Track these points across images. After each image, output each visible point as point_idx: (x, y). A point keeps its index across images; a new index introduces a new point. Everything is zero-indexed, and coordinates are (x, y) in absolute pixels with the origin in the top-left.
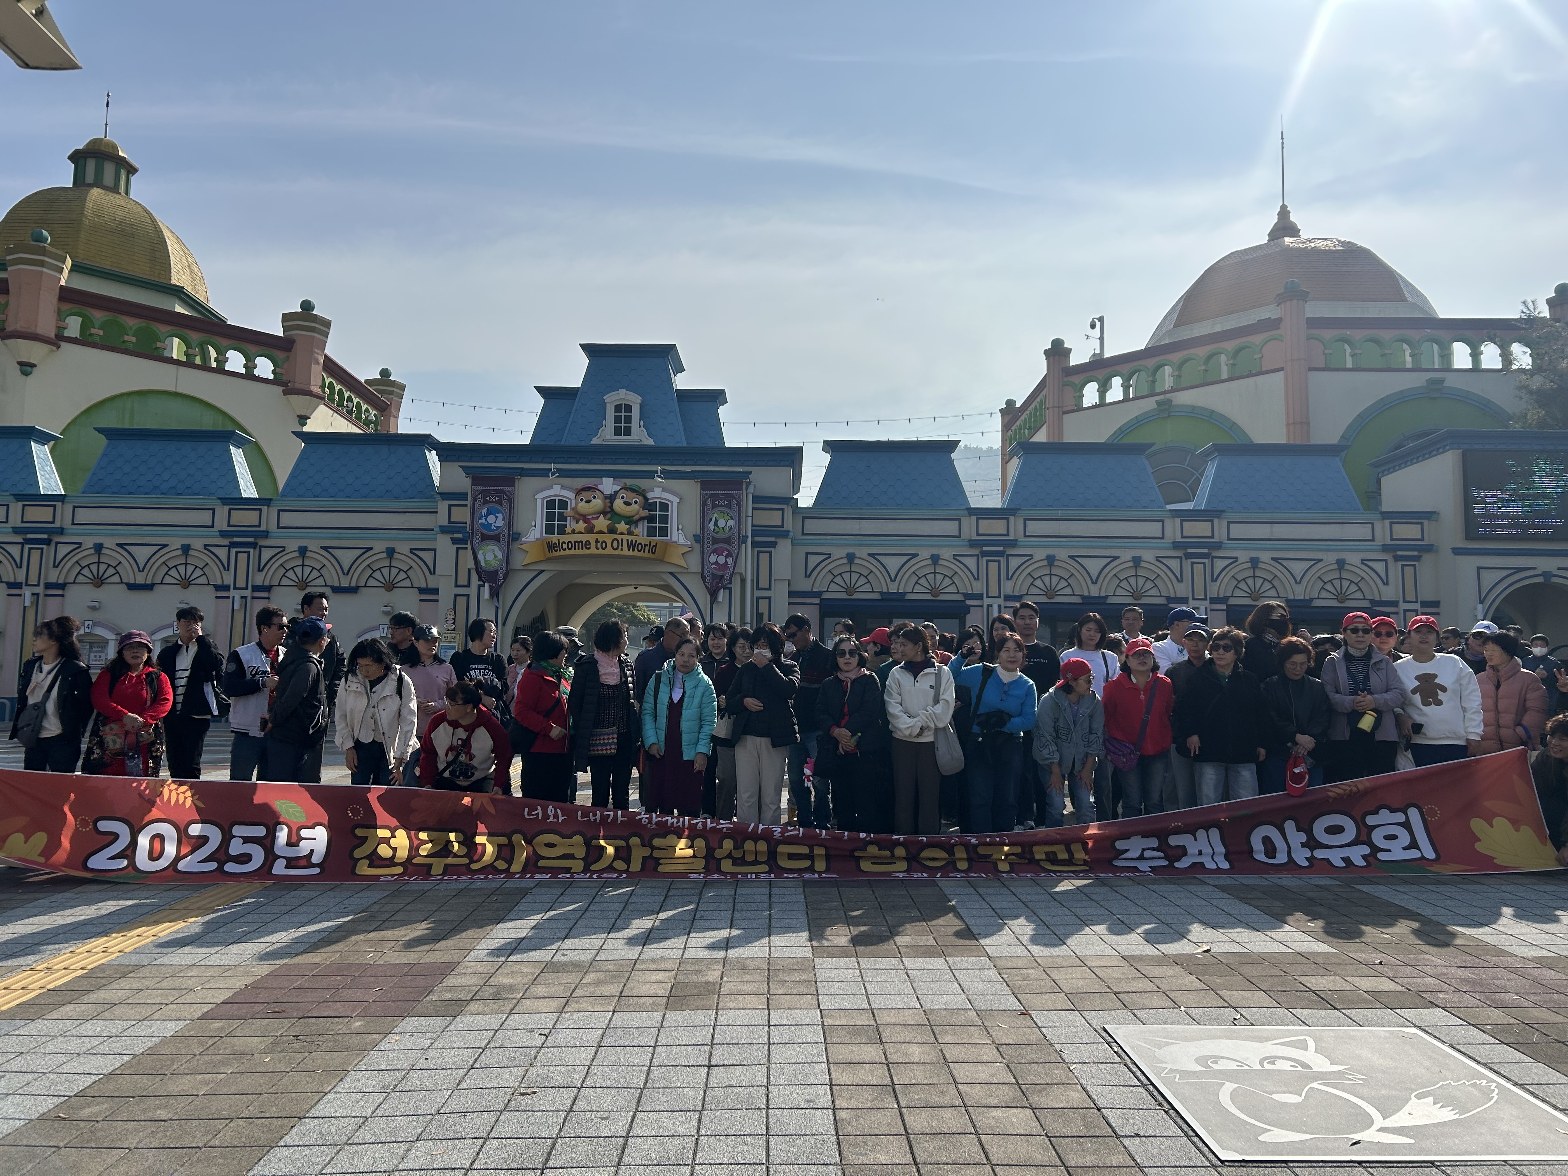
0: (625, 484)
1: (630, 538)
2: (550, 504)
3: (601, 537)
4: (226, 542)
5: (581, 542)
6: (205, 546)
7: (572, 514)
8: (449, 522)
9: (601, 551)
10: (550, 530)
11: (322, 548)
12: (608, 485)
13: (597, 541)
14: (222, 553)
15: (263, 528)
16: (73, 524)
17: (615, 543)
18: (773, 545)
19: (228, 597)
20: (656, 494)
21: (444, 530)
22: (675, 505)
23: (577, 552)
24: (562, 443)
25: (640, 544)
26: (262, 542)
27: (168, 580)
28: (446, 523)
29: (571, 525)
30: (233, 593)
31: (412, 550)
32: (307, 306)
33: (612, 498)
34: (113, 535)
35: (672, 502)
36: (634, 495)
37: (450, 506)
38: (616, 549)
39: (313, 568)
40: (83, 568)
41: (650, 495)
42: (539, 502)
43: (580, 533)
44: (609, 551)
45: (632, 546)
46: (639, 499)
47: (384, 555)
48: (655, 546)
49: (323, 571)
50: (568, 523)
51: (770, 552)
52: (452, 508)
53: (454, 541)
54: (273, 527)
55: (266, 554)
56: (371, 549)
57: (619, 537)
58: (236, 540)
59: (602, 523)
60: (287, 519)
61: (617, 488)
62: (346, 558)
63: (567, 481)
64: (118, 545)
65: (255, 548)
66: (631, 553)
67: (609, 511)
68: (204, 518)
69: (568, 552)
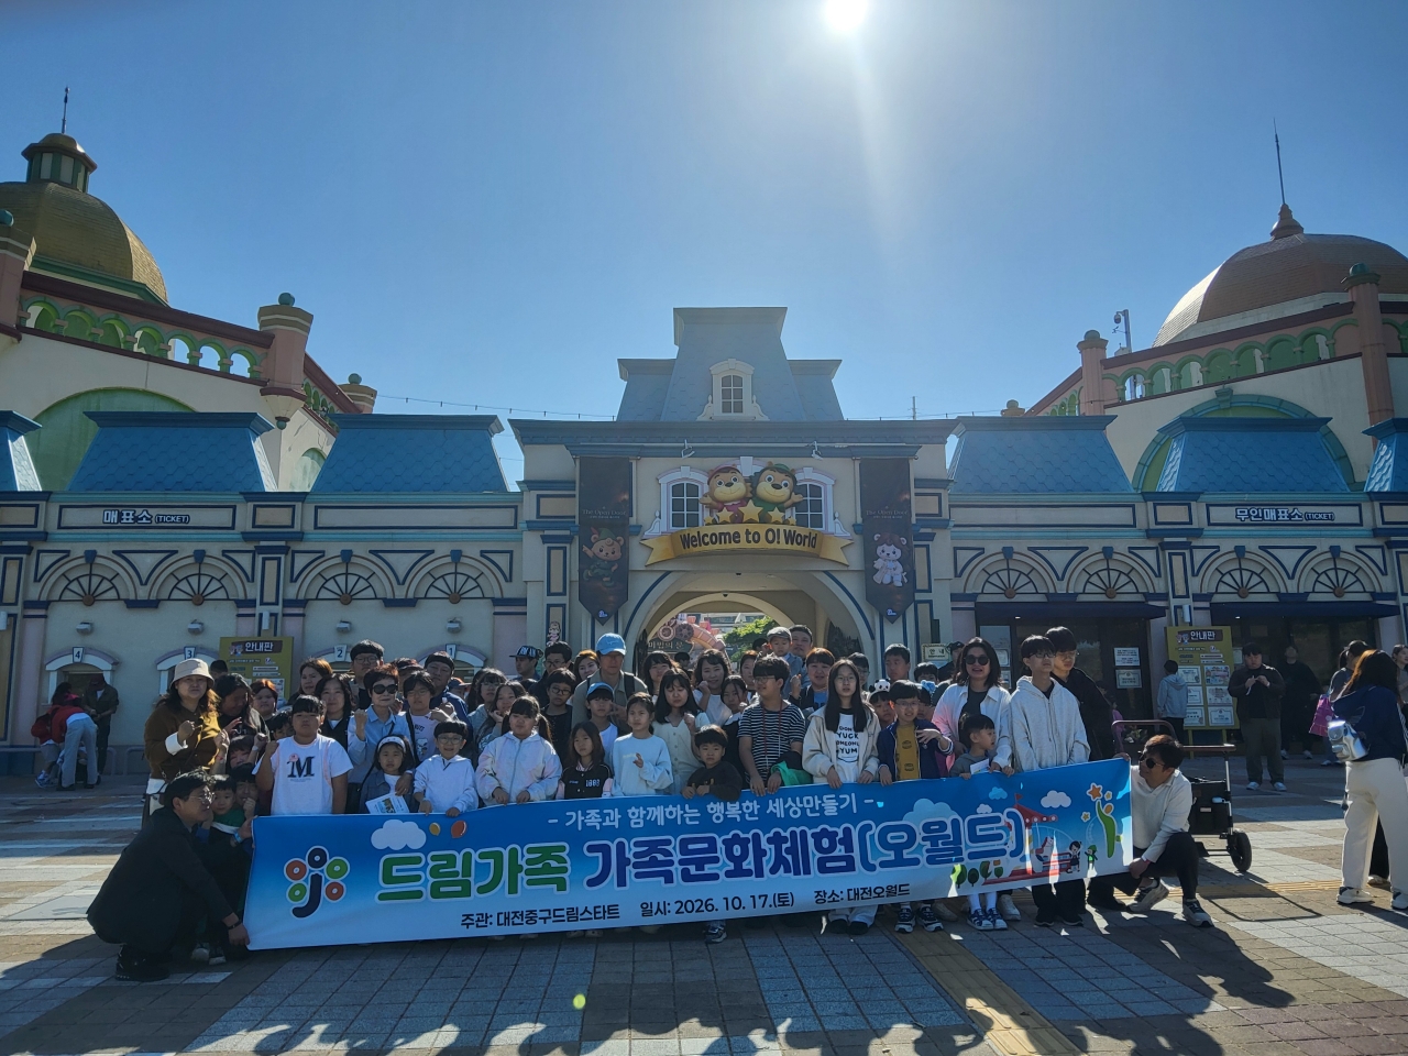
0: (771, 463)
1: (788, 528)
2: (677, 489)
3: (752, 528)
4: (251, 546)
5: (729, 534)
6: (224, 552)
7: (709, 500)
8: (538, 516)
9: (753, 545)
10: (677, 521)
11: (371, 552)
12: (748, 466)
13: (748, 533)
14: (245, 560)
15: (297, 528)
16: (60, 527)
17: (770, 534)
18: (931, 537)
19: (254, 615)
20: (806, 475)
21: (531, 526)
22: (830, 488)
23: (723, 546)
25: (799, 535)
26: (296, 546)
27: (177, 594)
28: (534, 518)
29: (704, 515)
30: (259, 609)
31: (483, 553)
32: (286, 300)
33: (753, 481)
34: (108, 540)
35: (825, 485)
36: (783, 476)
37: (539, 497)
38: (772, 542)
39: (360, 577)
40: (70, 582)
41: (799, 477)
42: (664, 487)
43: (725, 523)
44: (763, 544)
45: (790, 537)
46: (789, 481)
47: (449, 559)
48: (815, 538)
49: (373, 581)
50: (700, 513)
51: (927, 547)
52: (542, 500)
53: (545, 539)
54: (309, 526)
55: (301, 561)
56: (433, 552)
57: (775, 527)
58: (263, 543)
59: (751, 510)
60: (327, 517)
61: (759, 469)
62: (402, 563)
63: (696, 461)
64: (114, 552)
65: (287, 554)
66: (789, 546)
67: (752, 495)
68: (223, 517)
69: (711, 547)
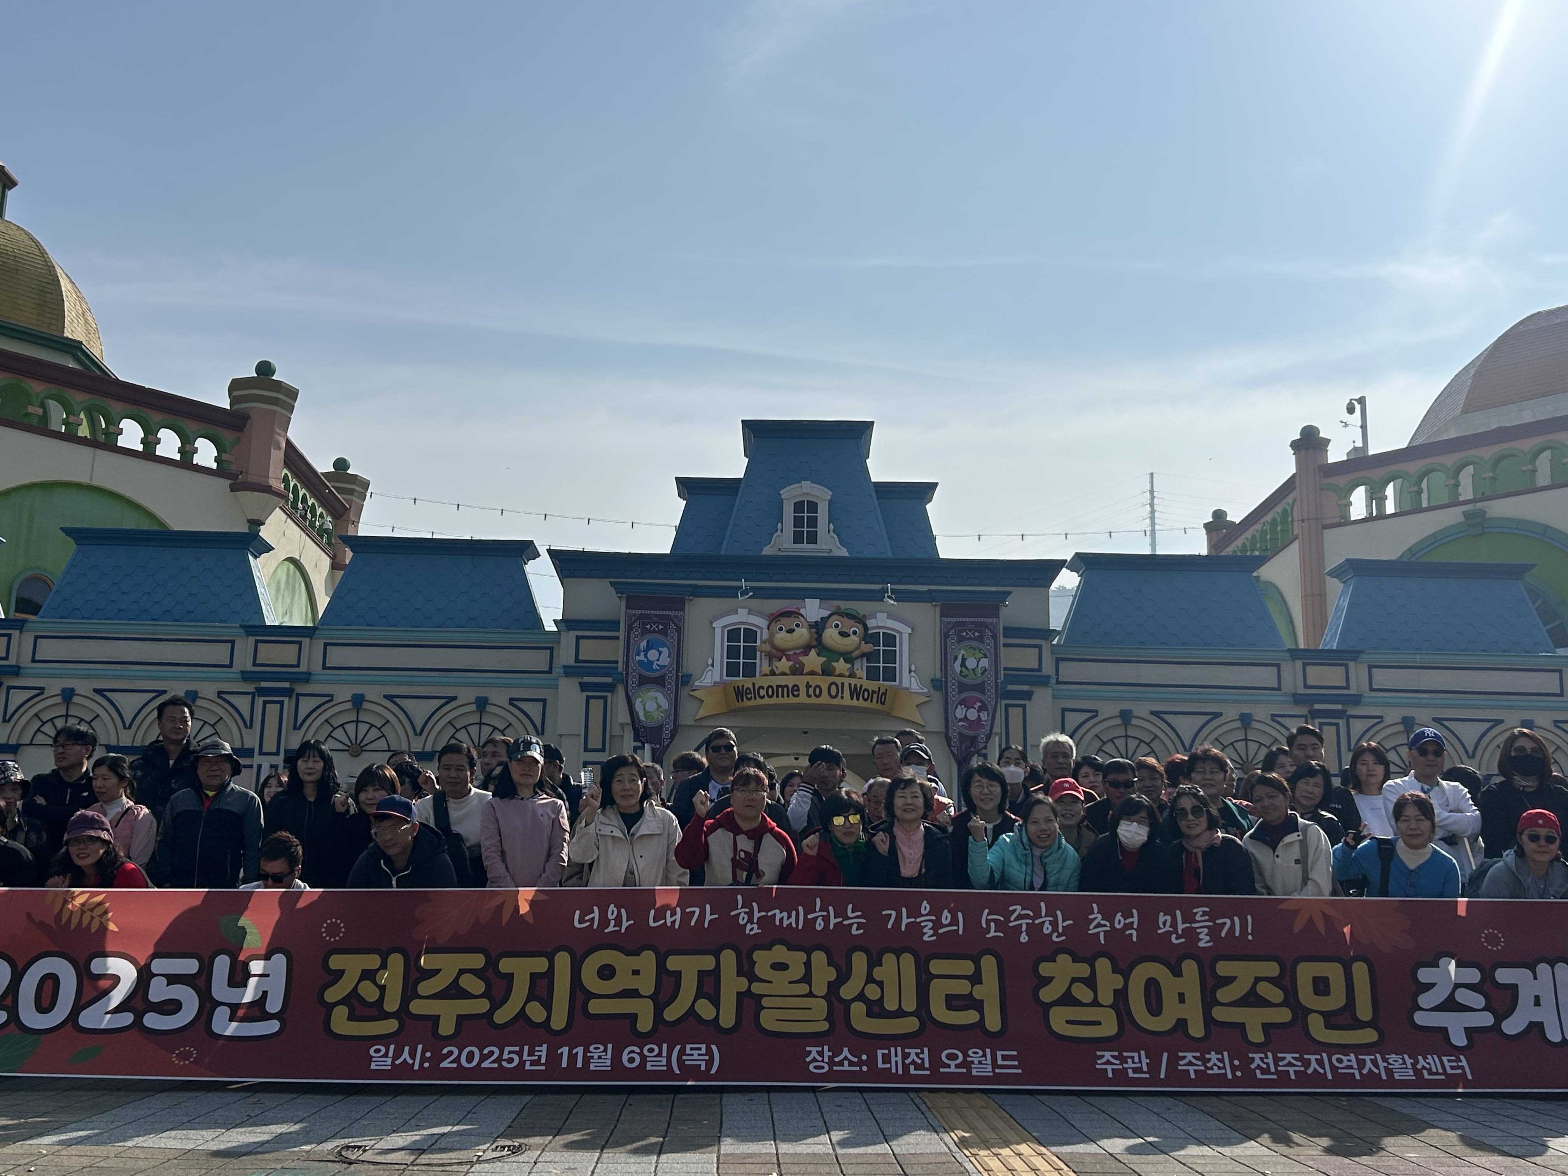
0: (838, 607)
1: (853, 681)
2: (733, 635)
3: (815, 681)
4: (251, 688)
5: (787, 686)
6: (219, 693)
7: (767, 647)
8: (577, 660)
9: (813, 700)
10: (732, 670)
11: (385, 697)
12: (813, 610)
13: (808, 686)
14: (243, 703)
15: (303, 668)
16: (34, 661)
17: (833, 688)
18: (1028, 695)
20: (880, 622)
21: (569, 672)
22: (906, 637)
23: (780, 701)
24: (722, 552)
25: (866, 690)
26: (301, 689)
28: (571, 662)
30: (257, 759)
31: (512, 701)
32: (265, 369)
34: (88, 677)
35: (900, 633)
36: (852, 622)
37: (578, 638)
38: (835, 697)
39: (372, 725)
40: (44, 723)
41: (871, 623)
42: (718, 632)
43: (783, 674)
44: (825, 699)
45: (856, 692)
46: (858, 628)
47: (473, 707)
48: (885, 694)
49: (386, 730)
50: (758, 661)
51: (1024, 707)
52: (582, 641)
53: (584, 687)
54: (317, 667)
55: (306, 705)
56: (455, 698)
57: (839, 680)
58: (264, 684)
59: (813, 660)
60: (337, 656)
61: (825, 613)
62: (420, 710)
63: (757, 603)
64: (95, 691)
65: (290, 697)
66: (854, 702)
68: (220, 653)
69: (767, 701)
